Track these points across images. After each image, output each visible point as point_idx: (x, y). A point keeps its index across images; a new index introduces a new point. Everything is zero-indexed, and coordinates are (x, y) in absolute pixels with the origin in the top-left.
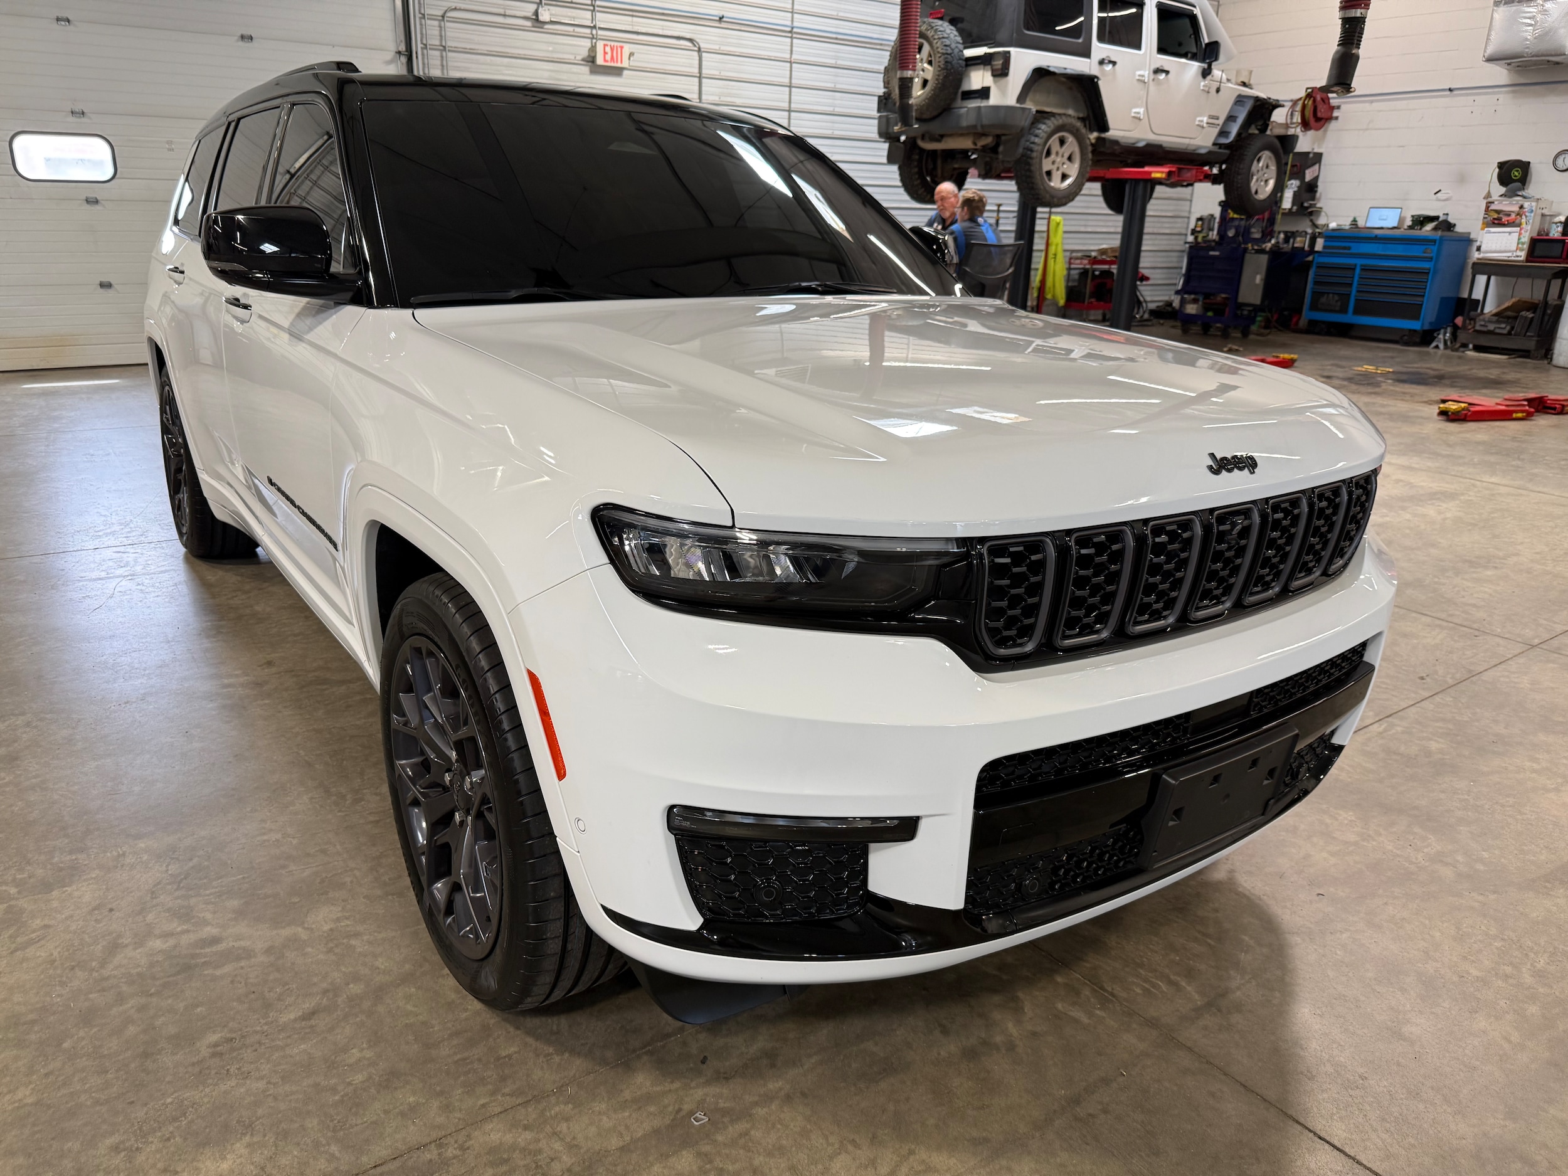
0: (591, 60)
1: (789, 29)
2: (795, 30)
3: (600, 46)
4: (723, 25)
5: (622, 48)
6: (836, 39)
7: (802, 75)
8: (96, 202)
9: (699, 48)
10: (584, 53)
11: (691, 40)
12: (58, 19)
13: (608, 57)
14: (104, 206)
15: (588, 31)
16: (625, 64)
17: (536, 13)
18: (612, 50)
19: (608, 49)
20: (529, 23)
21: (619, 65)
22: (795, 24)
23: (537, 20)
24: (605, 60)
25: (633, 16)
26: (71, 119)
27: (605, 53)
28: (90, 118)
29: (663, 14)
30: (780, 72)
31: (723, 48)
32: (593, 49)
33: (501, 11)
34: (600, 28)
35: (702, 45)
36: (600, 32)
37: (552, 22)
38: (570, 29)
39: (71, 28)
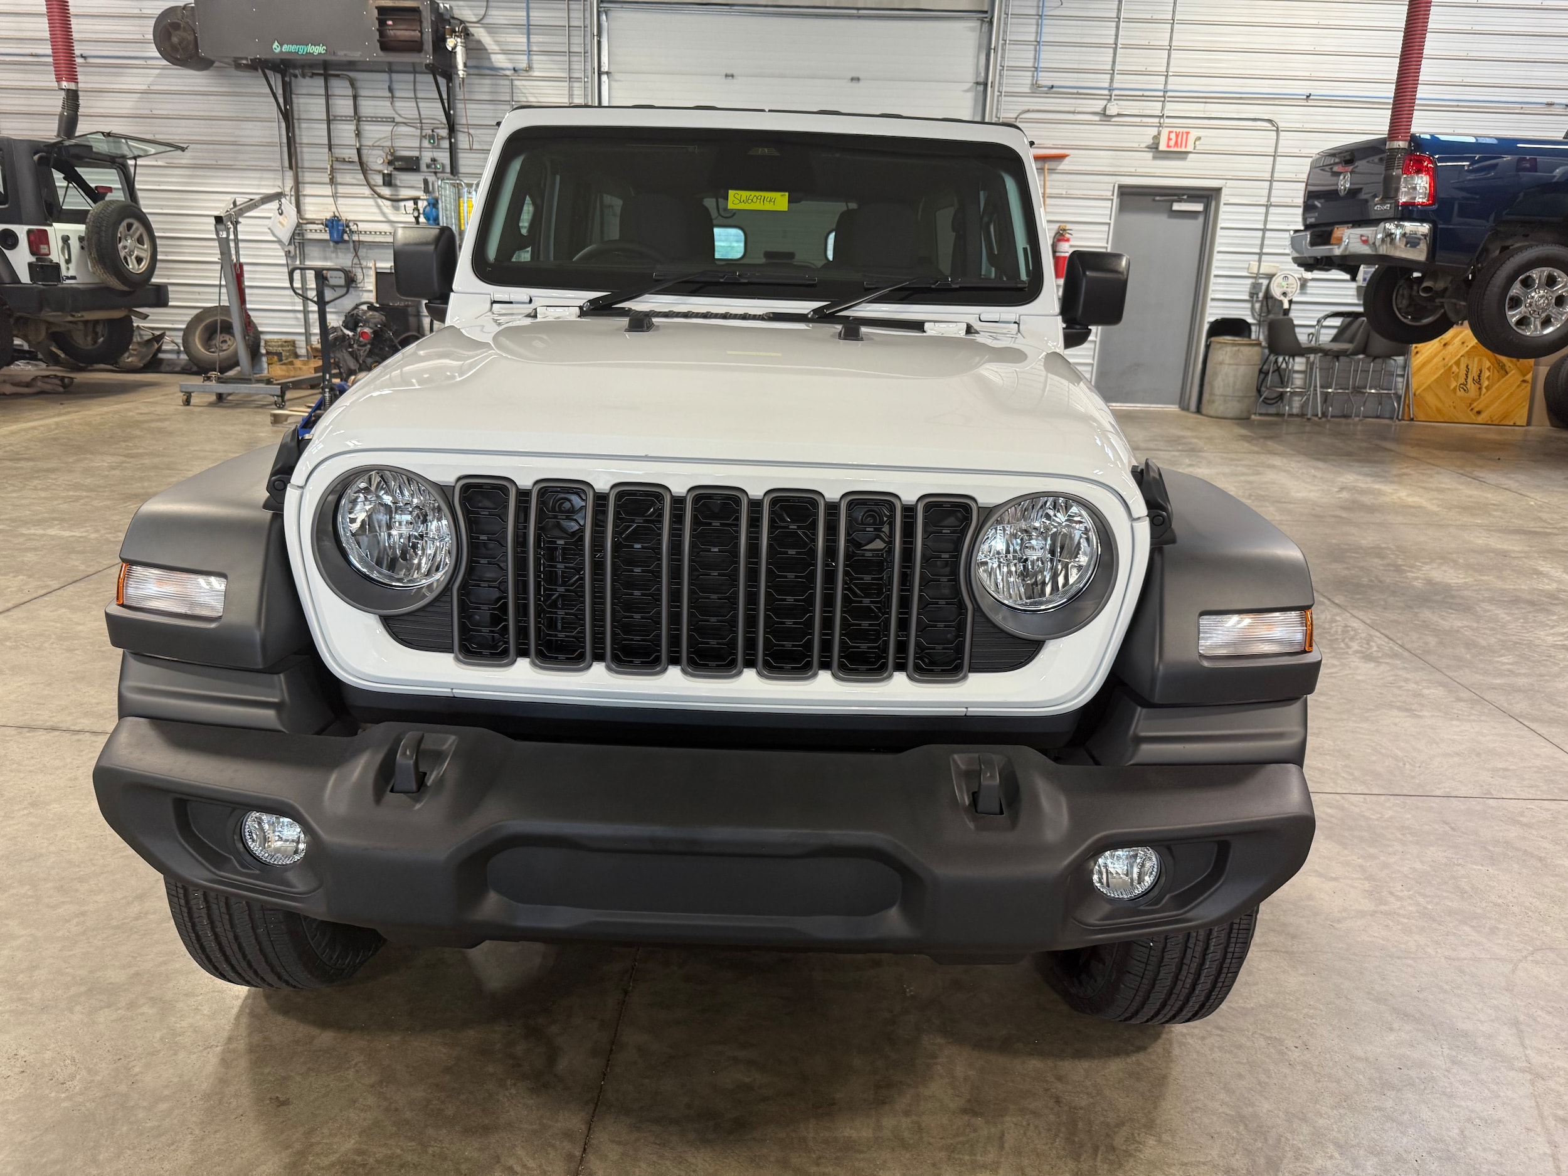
0: (1154, 147)
3: (1165, 133)
4: (1310, 103)
5: (1188, 133)
9: (1277, 128)
10: (1149, 141)
11: (1269, 121)
13: (1172, 143)
15: (1157, 120)
16: (1190, 148)
17: (1105, 109)
18: (1177, 136)
19: (1173, 136)
20: (1097, 118)
21: (1183, 149)
23: (1104, 114)
24: (1168, 146)
25: (1206, 103)
27: (1169, 139)
29: (1241, 98)
31: (1306, 125)
32: (1157, 138)
33: (1072, 109)
34: (1167, 117)
35: (1281, 125)
36: (1167, 120)
37: (1119, 115)
38: (1138, 119)
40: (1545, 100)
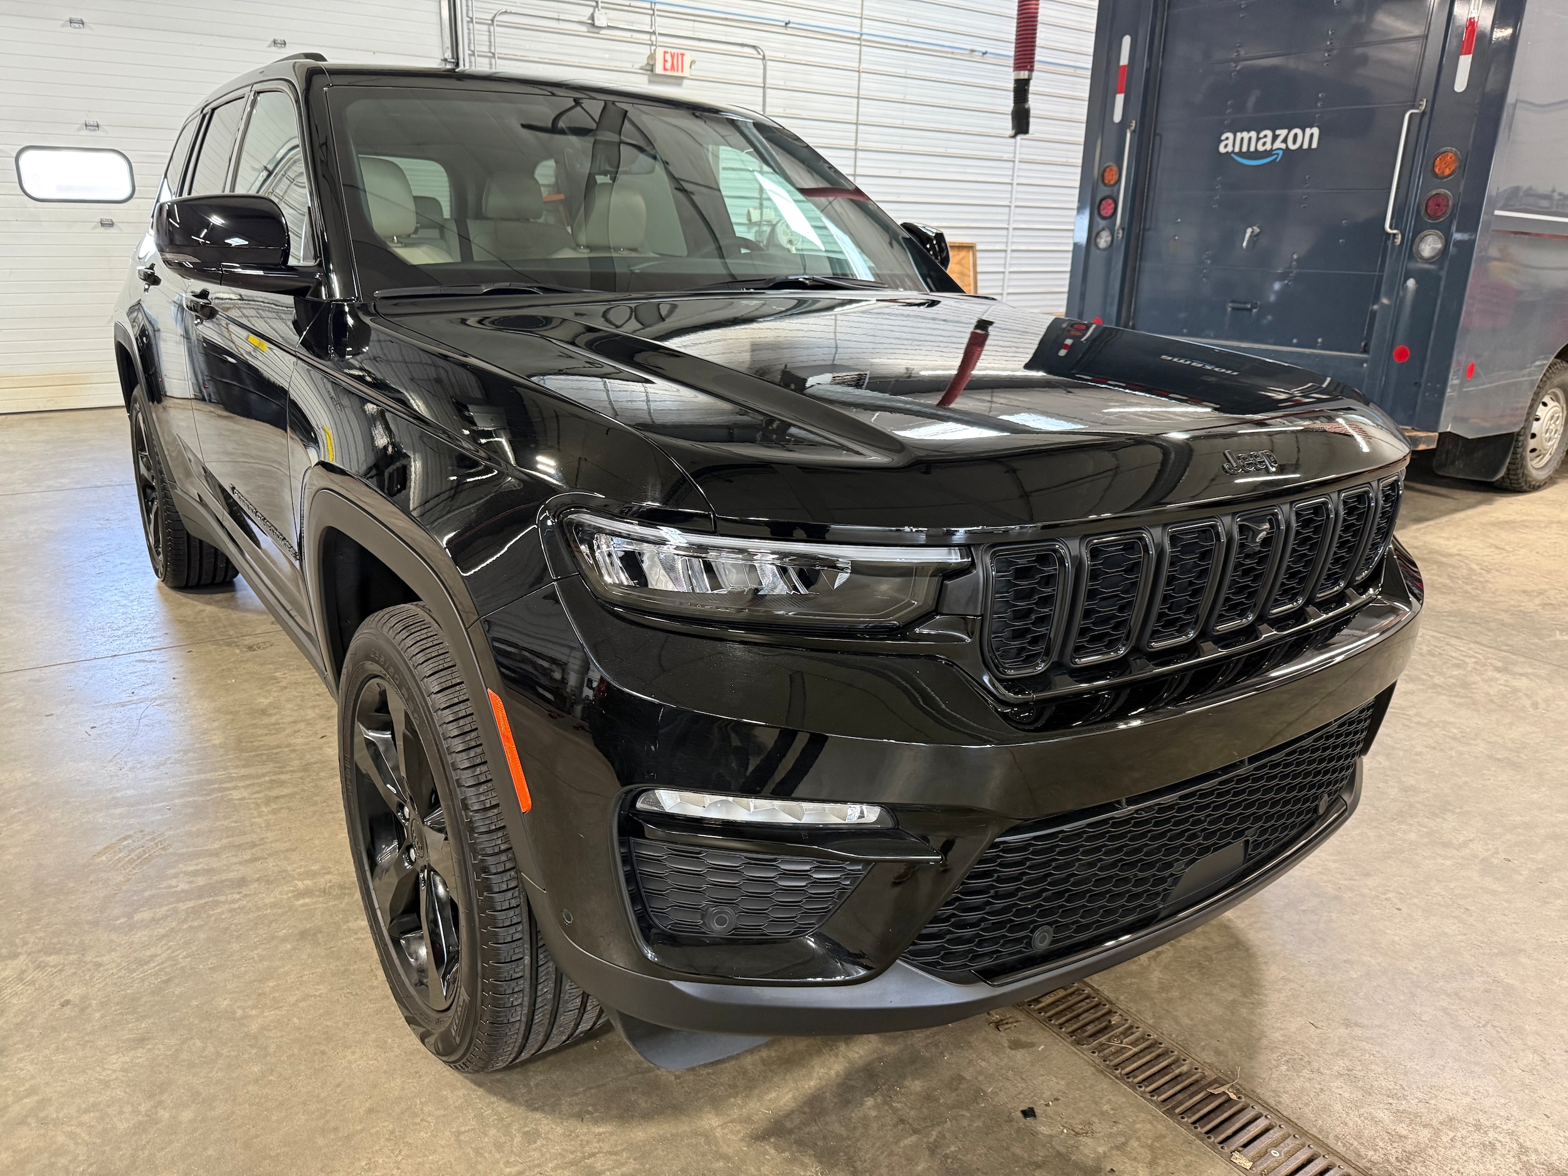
0: (650, 68)
1: (858, 36)
2: (864, 37)
3: (660, 53)
4: (789, 31)
5: (683, 55)
6: (907, 46)
7: (870, 85)
8: (111, 225)
9: (764, 56)
10: (643, 61)
11: (754, 47)
12: (71, 21)
13: (668, 65)
14: (120, 229)
15: (646, 37)
16: (686, 73)
17: (592, 17)
18: (672, 57)
19: (668, 57)
20: (584, 29)
21: (679, 74)
22: (865, 31)
23: (593, 25)
24: (665, 69)
25: (694, 21)
26: (85, 132)
27: (665, 61)
28: (106, 132)
29: (726, 19)
30: (847, 83)
31: (788, 56)
32: (652, 56)
33: (555, 16)
34: (660, 34)
35: (767, 53)
36: (660, 38)
37: (609, 27)
38: (628, 34)
39: (85, 31)
40: (969, 47)
